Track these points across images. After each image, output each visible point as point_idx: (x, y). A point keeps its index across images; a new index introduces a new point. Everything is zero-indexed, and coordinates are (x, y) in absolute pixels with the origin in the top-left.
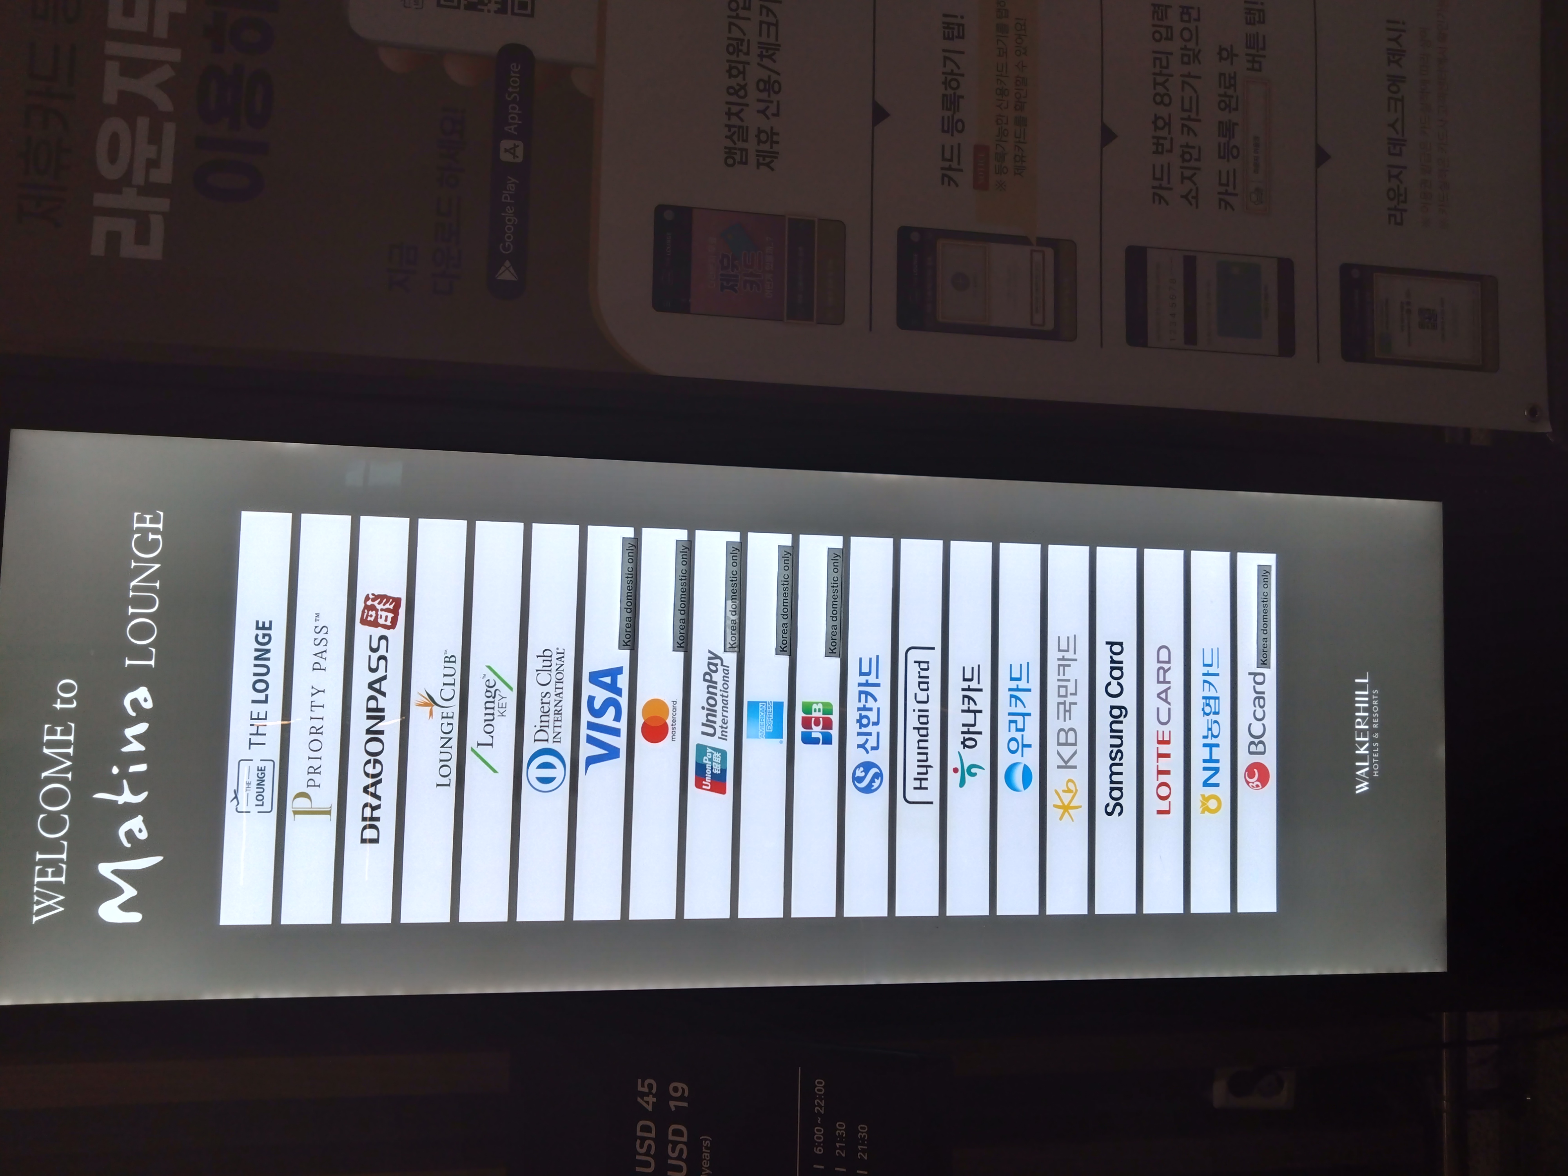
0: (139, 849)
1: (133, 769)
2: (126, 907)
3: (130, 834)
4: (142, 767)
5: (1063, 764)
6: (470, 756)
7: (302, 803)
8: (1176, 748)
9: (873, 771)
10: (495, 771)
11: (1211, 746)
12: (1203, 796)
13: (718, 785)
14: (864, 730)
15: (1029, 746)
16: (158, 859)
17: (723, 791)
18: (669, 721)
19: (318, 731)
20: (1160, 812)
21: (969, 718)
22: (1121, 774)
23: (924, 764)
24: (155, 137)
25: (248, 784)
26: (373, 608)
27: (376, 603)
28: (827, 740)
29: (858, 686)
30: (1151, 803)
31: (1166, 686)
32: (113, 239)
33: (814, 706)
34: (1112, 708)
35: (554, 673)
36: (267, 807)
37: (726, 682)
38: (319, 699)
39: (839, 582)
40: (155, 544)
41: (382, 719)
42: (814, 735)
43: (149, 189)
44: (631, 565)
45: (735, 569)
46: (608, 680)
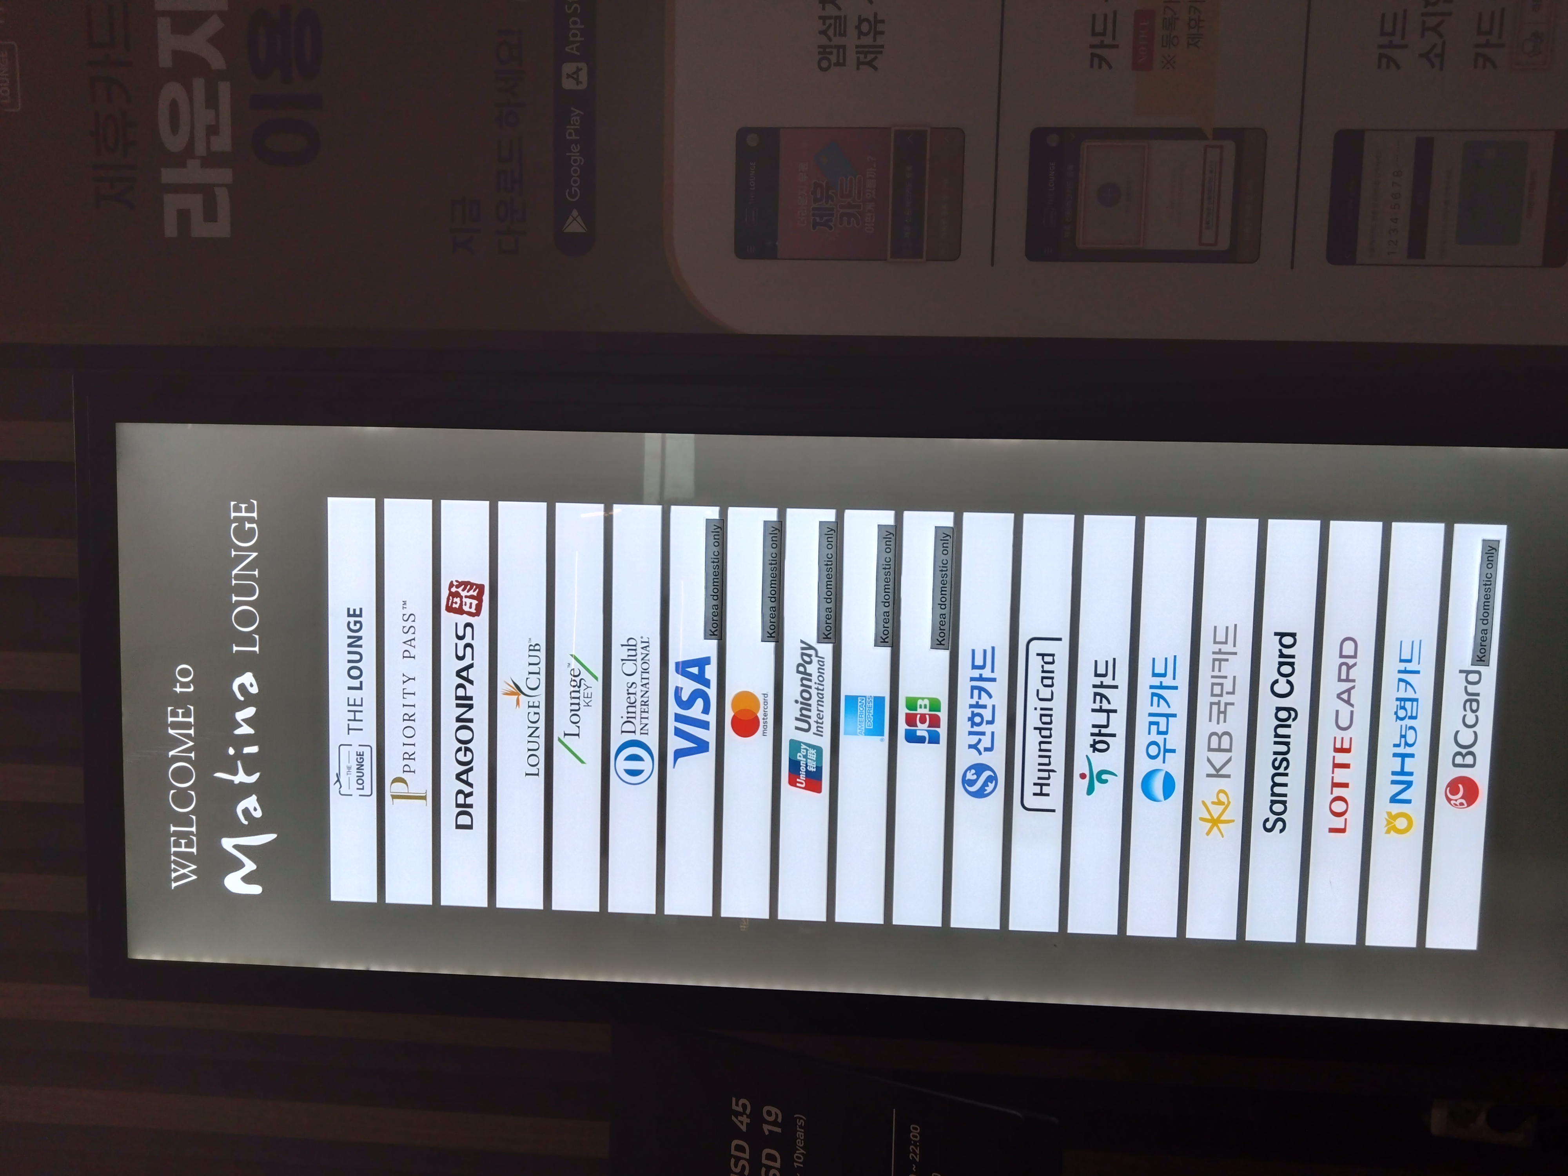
0: (255, 827)
1: (247, 750)
2: (247, 879)
3: (246, 812)
4: (253, 749)
5: (1214, 772)
6: (557, 746)
7: (399, 788)
8: (1358, 758)
9: (988, 773)
10: (582, 762)
11: (1403, 756)
12: (1389, 814)
13: (813, 783)
14: (976, 729)
15: (1173, 751)
16: (271, 837)
17: (818, 790)
18: (760, 715)
19: (410, 718)
20: (1332, 830)
21: (1101, 719)
22: (1285, 785)
23: (1046, 769)
24: (212, 101)
25: (349, 768)
26: (457, 595)
27: (460, 590)
28: (934, 739)
29: (970, 681)
30: (1322, 819)
31: (1349, 685)
32: (184, 216)
33: (920, 702)
34: (1279, 709)
35: (639, 662)
36: (367, 791)
37: (821, 674)
38: (410, 687)
39: (949, 565)
40: (251, 533)
41: (470, 707)
42: (919, 733)
43: (212, 160)
44: (716, 549)
45: (830, 552)
46: (695, 670)
